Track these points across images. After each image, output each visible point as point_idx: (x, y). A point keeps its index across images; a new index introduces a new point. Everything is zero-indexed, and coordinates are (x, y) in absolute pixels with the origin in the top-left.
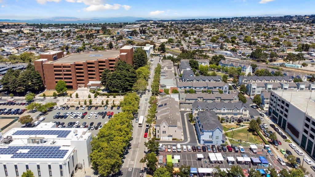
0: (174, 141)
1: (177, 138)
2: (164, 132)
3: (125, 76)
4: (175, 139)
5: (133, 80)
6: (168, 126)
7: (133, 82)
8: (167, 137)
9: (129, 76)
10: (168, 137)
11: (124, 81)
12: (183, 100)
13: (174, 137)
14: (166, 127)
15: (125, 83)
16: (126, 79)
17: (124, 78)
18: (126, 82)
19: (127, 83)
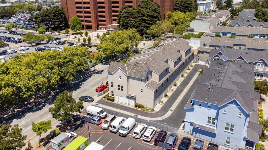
0: (137, 109)
1: (144, 106)
2: (120, 88)
3: (142, 14)
4: (140, 107)
5: (152, 21)
6: (128, 78)
7: (151, 23)
8: (126, 98)
9: (148, 15)
10: (128, 100)
11: (139, 21)
12: (205, 47)
13: (139, 102)
14: (124, 78)
15: (141, 24)
16: (142, 19)
17: (141, 17)
18: (143, 22)
19: (144, 24)
